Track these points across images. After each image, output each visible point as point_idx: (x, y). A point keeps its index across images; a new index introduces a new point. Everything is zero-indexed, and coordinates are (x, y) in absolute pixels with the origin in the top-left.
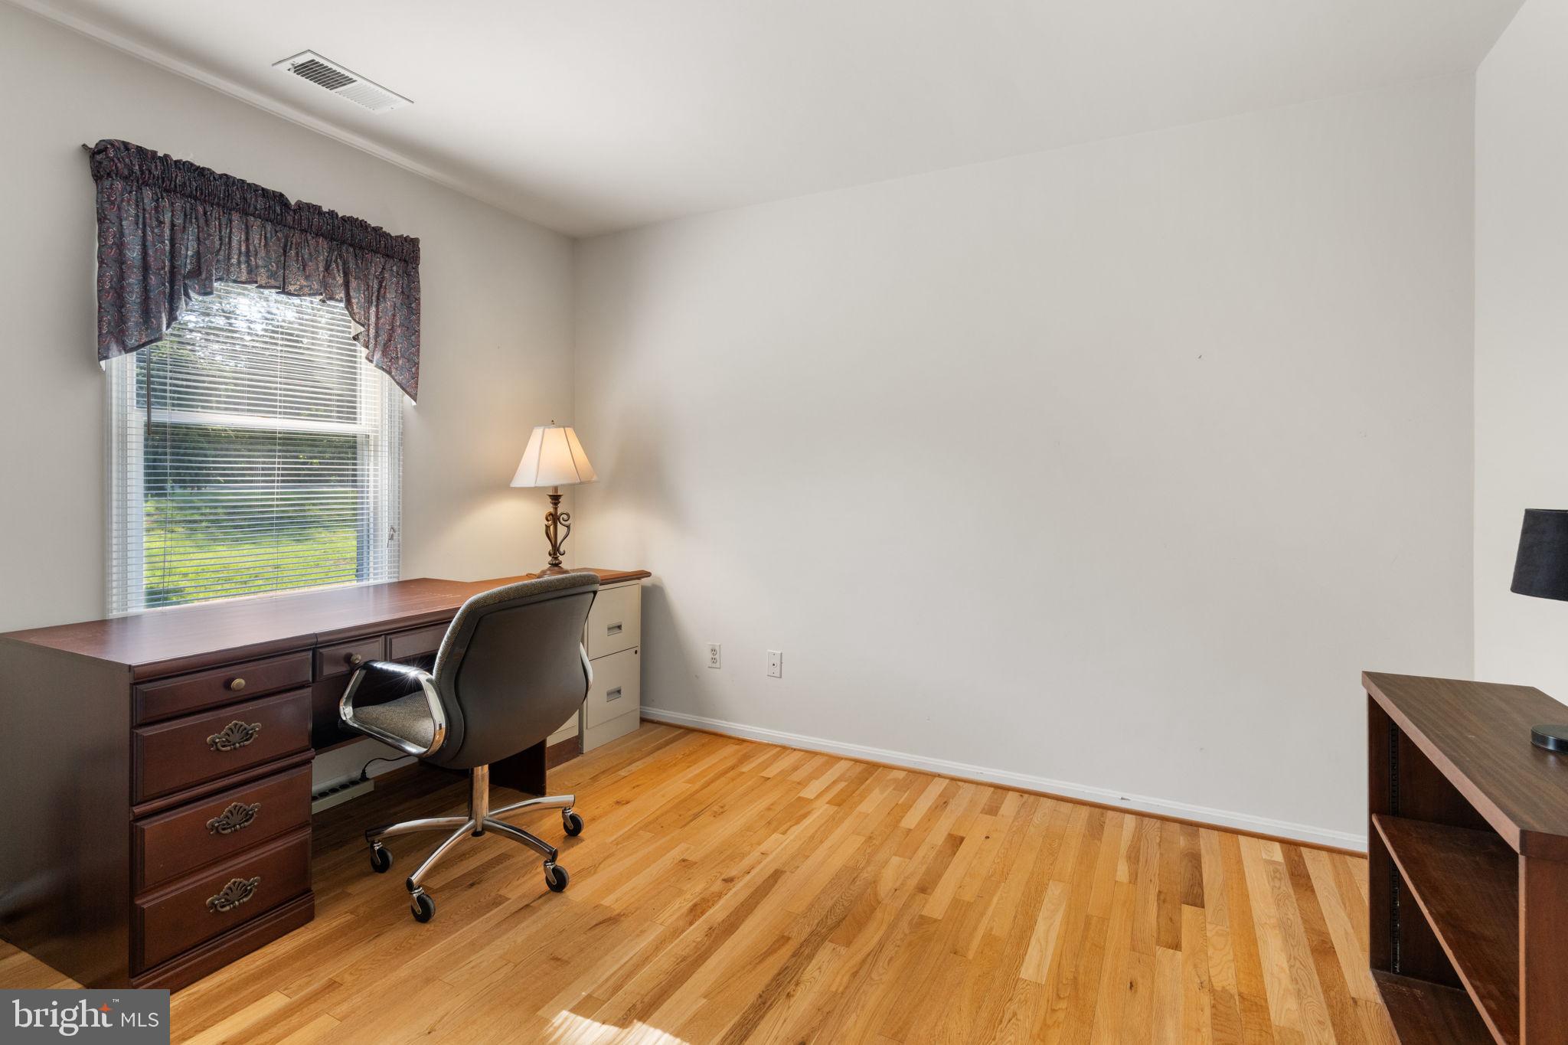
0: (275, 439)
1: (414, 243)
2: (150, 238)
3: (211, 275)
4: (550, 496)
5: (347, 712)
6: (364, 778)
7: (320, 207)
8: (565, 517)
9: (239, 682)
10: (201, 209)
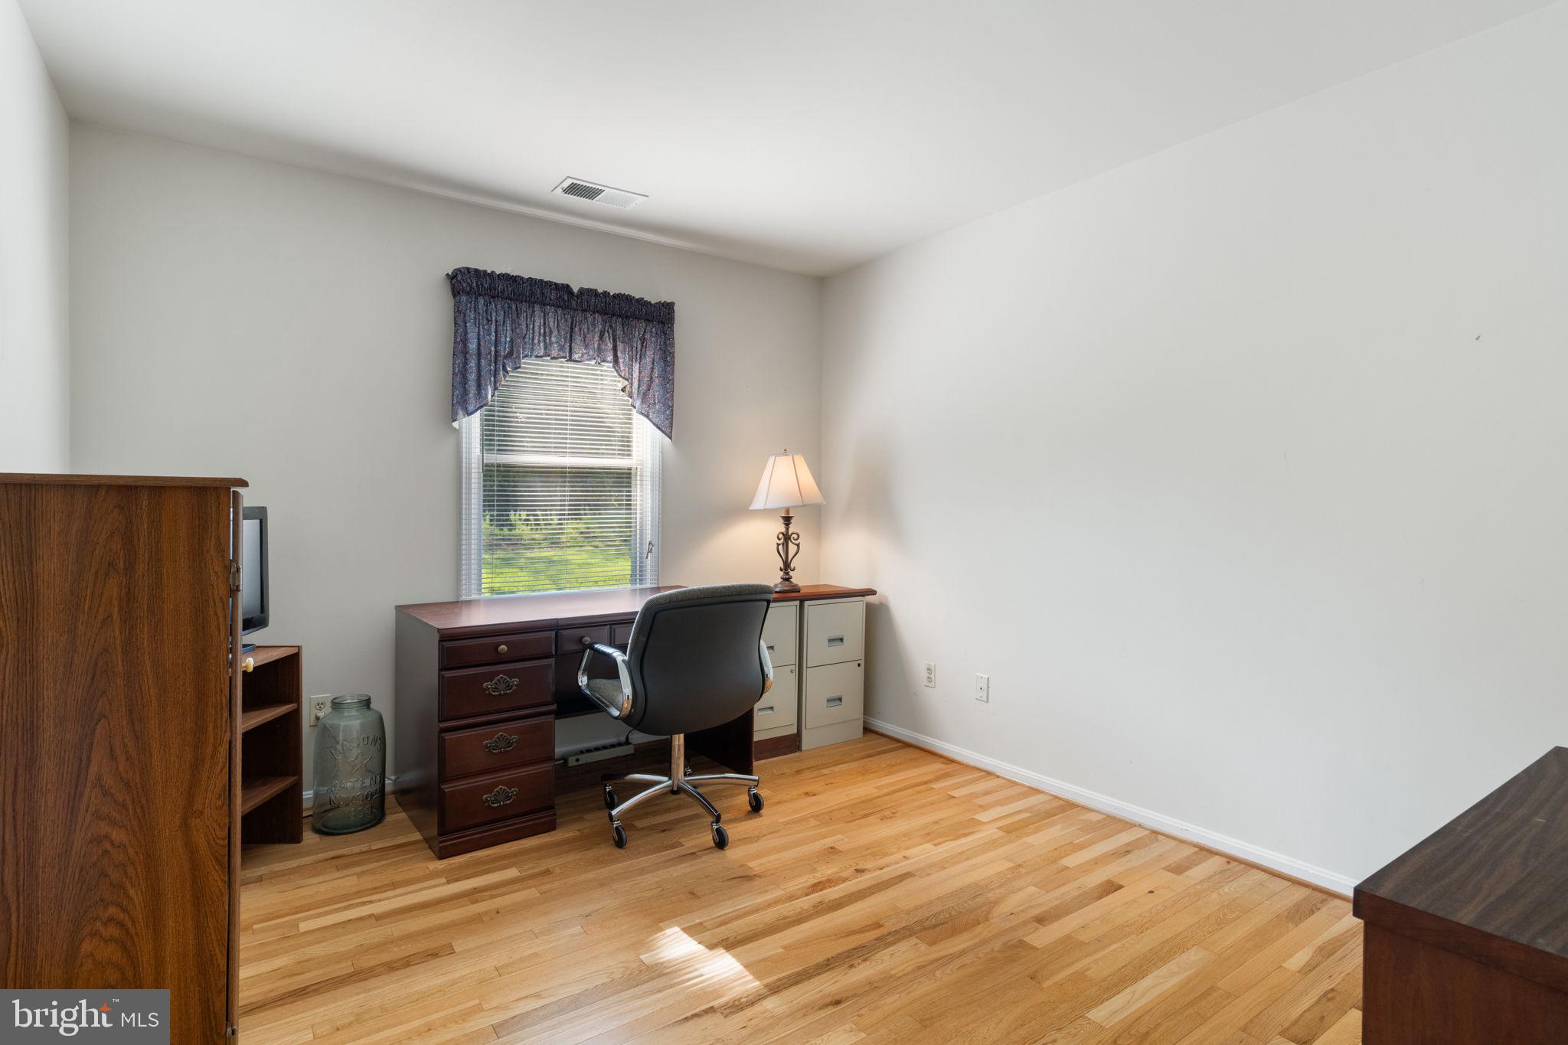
0: (566, 472)
1: (669, 307)
2: (482, 333)
3: (520, 354)
4: (783, 517)
5: (583, 680)
6: (627, 742)
7: (596, 290)
8: (795, 536)
9: (503, 647)
10: (514, 307)
